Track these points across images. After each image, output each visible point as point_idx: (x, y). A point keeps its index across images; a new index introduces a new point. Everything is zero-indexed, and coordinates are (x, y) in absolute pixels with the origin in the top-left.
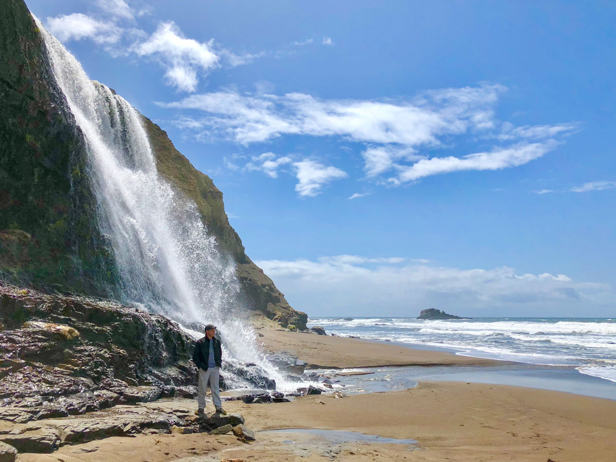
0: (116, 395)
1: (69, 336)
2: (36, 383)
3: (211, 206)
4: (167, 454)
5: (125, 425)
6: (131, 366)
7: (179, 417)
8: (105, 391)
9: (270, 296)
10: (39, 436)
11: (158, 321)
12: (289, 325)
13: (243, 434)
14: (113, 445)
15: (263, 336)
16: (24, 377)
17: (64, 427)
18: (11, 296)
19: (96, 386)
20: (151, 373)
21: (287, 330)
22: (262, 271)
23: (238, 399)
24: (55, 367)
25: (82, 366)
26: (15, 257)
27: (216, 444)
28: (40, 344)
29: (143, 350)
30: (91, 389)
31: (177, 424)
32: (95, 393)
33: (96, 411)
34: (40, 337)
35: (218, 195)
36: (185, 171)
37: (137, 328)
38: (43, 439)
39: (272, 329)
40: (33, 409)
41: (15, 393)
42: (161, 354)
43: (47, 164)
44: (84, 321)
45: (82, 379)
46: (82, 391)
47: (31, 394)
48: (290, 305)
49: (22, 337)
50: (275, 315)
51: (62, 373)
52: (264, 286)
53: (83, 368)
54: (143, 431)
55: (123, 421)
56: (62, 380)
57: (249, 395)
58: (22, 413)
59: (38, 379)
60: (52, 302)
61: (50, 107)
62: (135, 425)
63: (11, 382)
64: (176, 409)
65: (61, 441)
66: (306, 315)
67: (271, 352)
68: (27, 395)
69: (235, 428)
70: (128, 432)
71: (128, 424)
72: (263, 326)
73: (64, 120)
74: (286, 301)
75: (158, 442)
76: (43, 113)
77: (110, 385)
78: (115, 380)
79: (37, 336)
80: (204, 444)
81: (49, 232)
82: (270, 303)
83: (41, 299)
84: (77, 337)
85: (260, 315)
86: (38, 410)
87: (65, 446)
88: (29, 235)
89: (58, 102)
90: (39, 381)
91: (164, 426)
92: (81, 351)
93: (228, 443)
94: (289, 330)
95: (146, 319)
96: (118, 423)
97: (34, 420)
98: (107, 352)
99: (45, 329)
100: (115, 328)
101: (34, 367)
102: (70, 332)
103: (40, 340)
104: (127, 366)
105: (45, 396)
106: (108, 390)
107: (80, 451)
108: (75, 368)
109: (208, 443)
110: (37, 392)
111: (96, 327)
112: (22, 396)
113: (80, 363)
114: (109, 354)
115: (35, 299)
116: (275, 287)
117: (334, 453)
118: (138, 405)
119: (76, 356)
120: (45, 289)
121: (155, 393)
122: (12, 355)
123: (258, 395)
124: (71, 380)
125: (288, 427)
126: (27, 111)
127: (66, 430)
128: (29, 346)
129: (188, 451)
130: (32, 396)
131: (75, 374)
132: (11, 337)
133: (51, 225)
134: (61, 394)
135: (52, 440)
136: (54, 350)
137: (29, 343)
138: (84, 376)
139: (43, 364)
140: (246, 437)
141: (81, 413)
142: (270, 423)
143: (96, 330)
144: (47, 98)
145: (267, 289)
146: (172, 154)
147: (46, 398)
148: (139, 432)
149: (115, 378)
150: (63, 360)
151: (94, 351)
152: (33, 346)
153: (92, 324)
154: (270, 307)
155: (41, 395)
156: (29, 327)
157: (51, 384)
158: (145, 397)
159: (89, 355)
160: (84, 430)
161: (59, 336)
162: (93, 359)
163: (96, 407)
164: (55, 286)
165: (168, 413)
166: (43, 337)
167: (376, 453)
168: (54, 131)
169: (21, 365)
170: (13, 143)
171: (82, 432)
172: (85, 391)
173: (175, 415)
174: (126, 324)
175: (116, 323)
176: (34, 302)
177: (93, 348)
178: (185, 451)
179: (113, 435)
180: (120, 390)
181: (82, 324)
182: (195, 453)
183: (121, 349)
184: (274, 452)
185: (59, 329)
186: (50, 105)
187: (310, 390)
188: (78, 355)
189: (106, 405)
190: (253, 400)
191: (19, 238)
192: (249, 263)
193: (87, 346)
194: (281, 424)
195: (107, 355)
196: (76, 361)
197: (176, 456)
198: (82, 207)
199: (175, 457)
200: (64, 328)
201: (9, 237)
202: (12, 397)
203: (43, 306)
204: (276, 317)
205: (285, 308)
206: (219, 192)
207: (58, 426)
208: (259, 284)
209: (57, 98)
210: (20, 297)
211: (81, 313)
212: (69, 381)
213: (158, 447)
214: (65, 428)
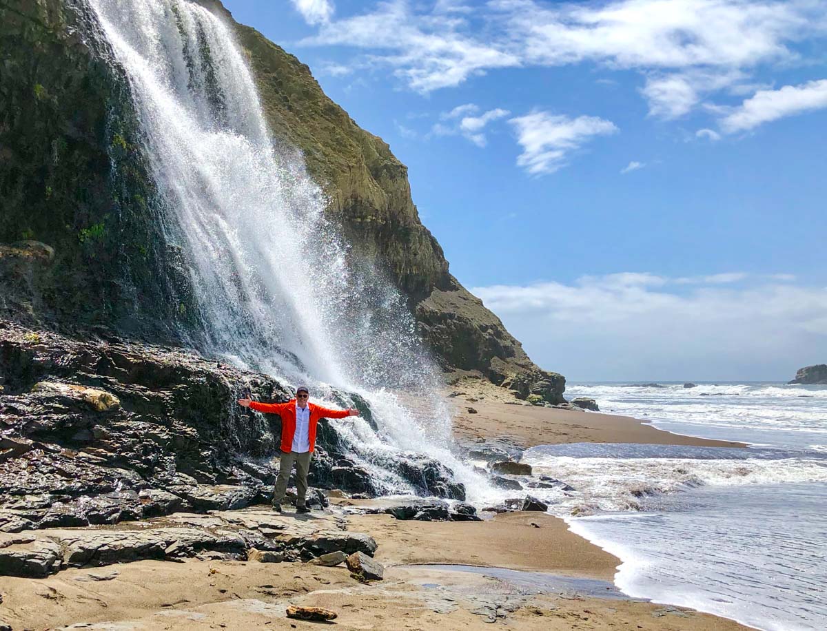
0: (174, 497)
1: (102, 406)
2: (47, 475)
3: (387, 192)
4: (223, 591)
5: (169, 543)
6: (205, 453)
7: (266, 535)
8: (158, 492)
9: (496, 345)
10: (26, 553)
11: (255, 384)
12: (531, 395)
13: (360, 568)
14: (141, 572)
15: (475, 412)
16: (29, 465)
17: (70, 542)
18: (14, 343)
19: (143, 482)
20: (240, 465)
21: (524, 403)
22: (481, 303)
23: (388, 511)
24: (80, 451)
25: (121, 452)
26: (29, 284)
27: (311, 582)
28: (55, 417)
29: (226, 428)
30: (134, 486)
31: (259, 547)
32: (142, 493)
33: (138, 520)
34: (57, 405)
35: (398, 172)
36: (342, 132)
37: (215, 394)
38: (33, 557)
39: (498, 401)
40: (32, 513)
41: (9, 488)
42: (259, 435)
43: (70, 130)
44: (128, 381)
45: (120, 470)
46: (118, 489)
47: (36, 491)
48: (532, 360)
49: (28, 405)
50: (504, 377)
51: (89, 460)
52: (484, 328)
53: (123, 454)
54: (198, 555)
55: (166, 537)
56: (87, 471)
57: (407, 506)
58: (13, 519)
59: (50, 468)
60: (78, 353)
61: (68, 34)
62: (184, 544)
63: (9, 472)
64: (264, 523)
65: (63, 561)
66: (563, 378)
67: (480, 439)
68: (28, 492)
69: (351, 558)
70: (172, 554)
71: (174, 542)
72: (481, 396)
73: (93, 55)
74: (525, 354)
75: (213, 572)
76: (58, 47)
77: (167, 482)
78: (177, 474)
79: (51, 404)
80: (291, 580)
81: (83, 243)
82: (496, 358)
83: (60, 348)
84: (116, 407)
85: (477, 378)
86: (40, 514)
87: (69, 570)
88: (50, 249)
89: (82, 24)
90: (52, 472)
91: (237, 549)
92: (121, 429)
93: (332, 580)
94: (529, 403)
95: (230, 379)
96: (158, 540)
97: (31, 529)
98: (165, 431)
99: (64, 394)
100: (178, 395)
101: (47, 450)
102: (104, 399)
103: (57, 411)
104: (199, 453)
105: (58, 494)
106: (164, 489)
107: (87, 578)
108: (109, 454)
109: (298, 580)
110: (46, 488)
111: (148, 392)
112: (21, 493)
113: (118, 447)
114: (167, 434)
115: (50, 348)
116: (505, 330)
117: (506, 610)
118: (210, 513)
119: (112, 436)
120: (77, 333)
121: (241, 496)
122: (12, 433)
123: (425, 507)
124: (101, 472)
125: (450, 561)
126: (32, 45)
127: (73, 546)
128: (38, 419)
129: (260, 589)
130: (37, 494)
131: (109, 463)
132: (13, 405)
133: (84, 232)
134: (84, 493)
135: (45, 559)
136: (77, 426)
137: (39, 414)
138: (125, 467)
139: (62, 447)
140: (366, 574)
141: (110, 523)
142: (419, 553)
143: (148, 396)
144: (62, 19)
145: (490, 334)
146: (320, 104)
147: (59, 497)
148: (191, 555)
149: (176, 471)
150: (93, 442)
151: (144, 428)
152: (44, 419)
153: (142, 387)
154: (496, 364)
155: (51, 493)
156: (41, 391)
157: (69, 476)
158: (221, 502)
159: (134, 435)
160: (100, 547)
161: (83, 405)
162: (141, 442)
163: (137, 515)
164: (97, 328)
165: (250, 529)
166: (61, 406)
167: (586, 615)
168: (78, 75)
169: (28, 448)
170: (14, 101)
171: (96, 550)
172: (123, 490)
173: (261, 532)
174: (197, 387)
175: (180, 386)
176: (49, 352)
177: (141, 424)
178: (255, 588)
179: (148, 557)
180: (183, 491)
181: (126, 387)
182: (269, 594)
183: (188, 427)
184: (392, 601)
185: (84, 395)
186: (67, 30)
187: (527, 502)
188: (116, 434)
189: (154, 512)
190: (416, 514)
191: (34, 255)
192: (457, 289)
193: (133, 421)
194: (437, 556)
195: (164, 436)
196: (111, 443)
197: (237, 596)
198: (133, 200)
199: (234, 597)
200: (93, 393)
201: (19, 252)
202: (5, 493)
203: (63, 359)
204: (505, 381)
205: (523, 366)
206: (402, 166)
207: (61, 540)
208: (475, 324)
209: (80, 17)
210: (27, 345)
211: (123, 370)
212: (97, 474)
213: (211, 580)
214: (72, 543)
